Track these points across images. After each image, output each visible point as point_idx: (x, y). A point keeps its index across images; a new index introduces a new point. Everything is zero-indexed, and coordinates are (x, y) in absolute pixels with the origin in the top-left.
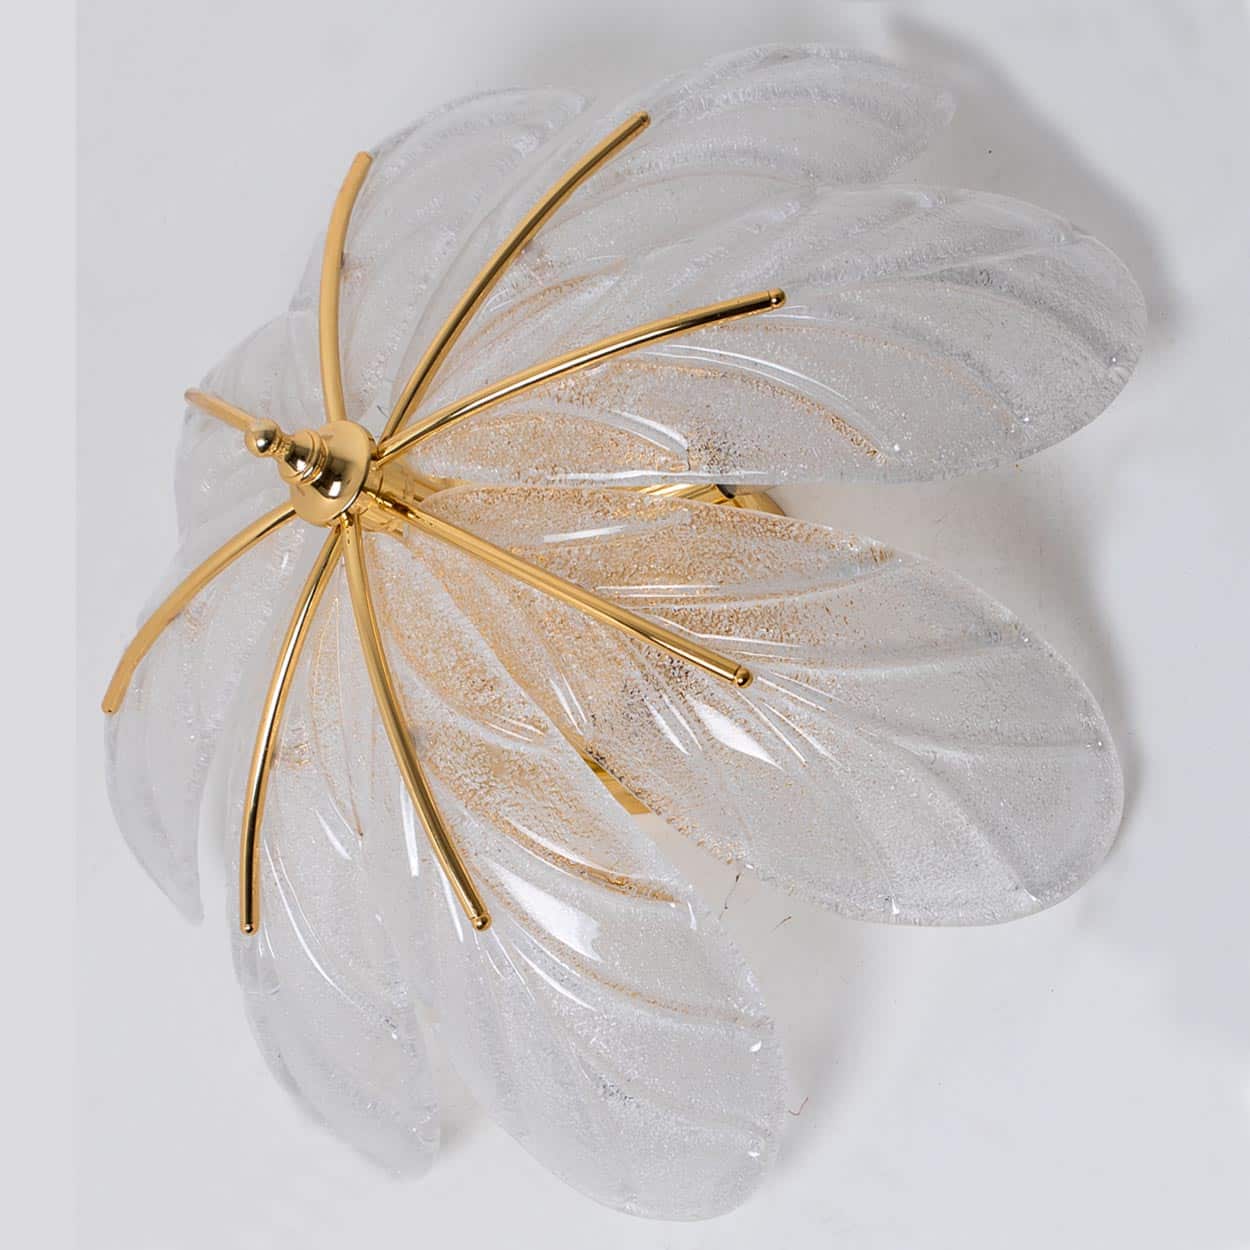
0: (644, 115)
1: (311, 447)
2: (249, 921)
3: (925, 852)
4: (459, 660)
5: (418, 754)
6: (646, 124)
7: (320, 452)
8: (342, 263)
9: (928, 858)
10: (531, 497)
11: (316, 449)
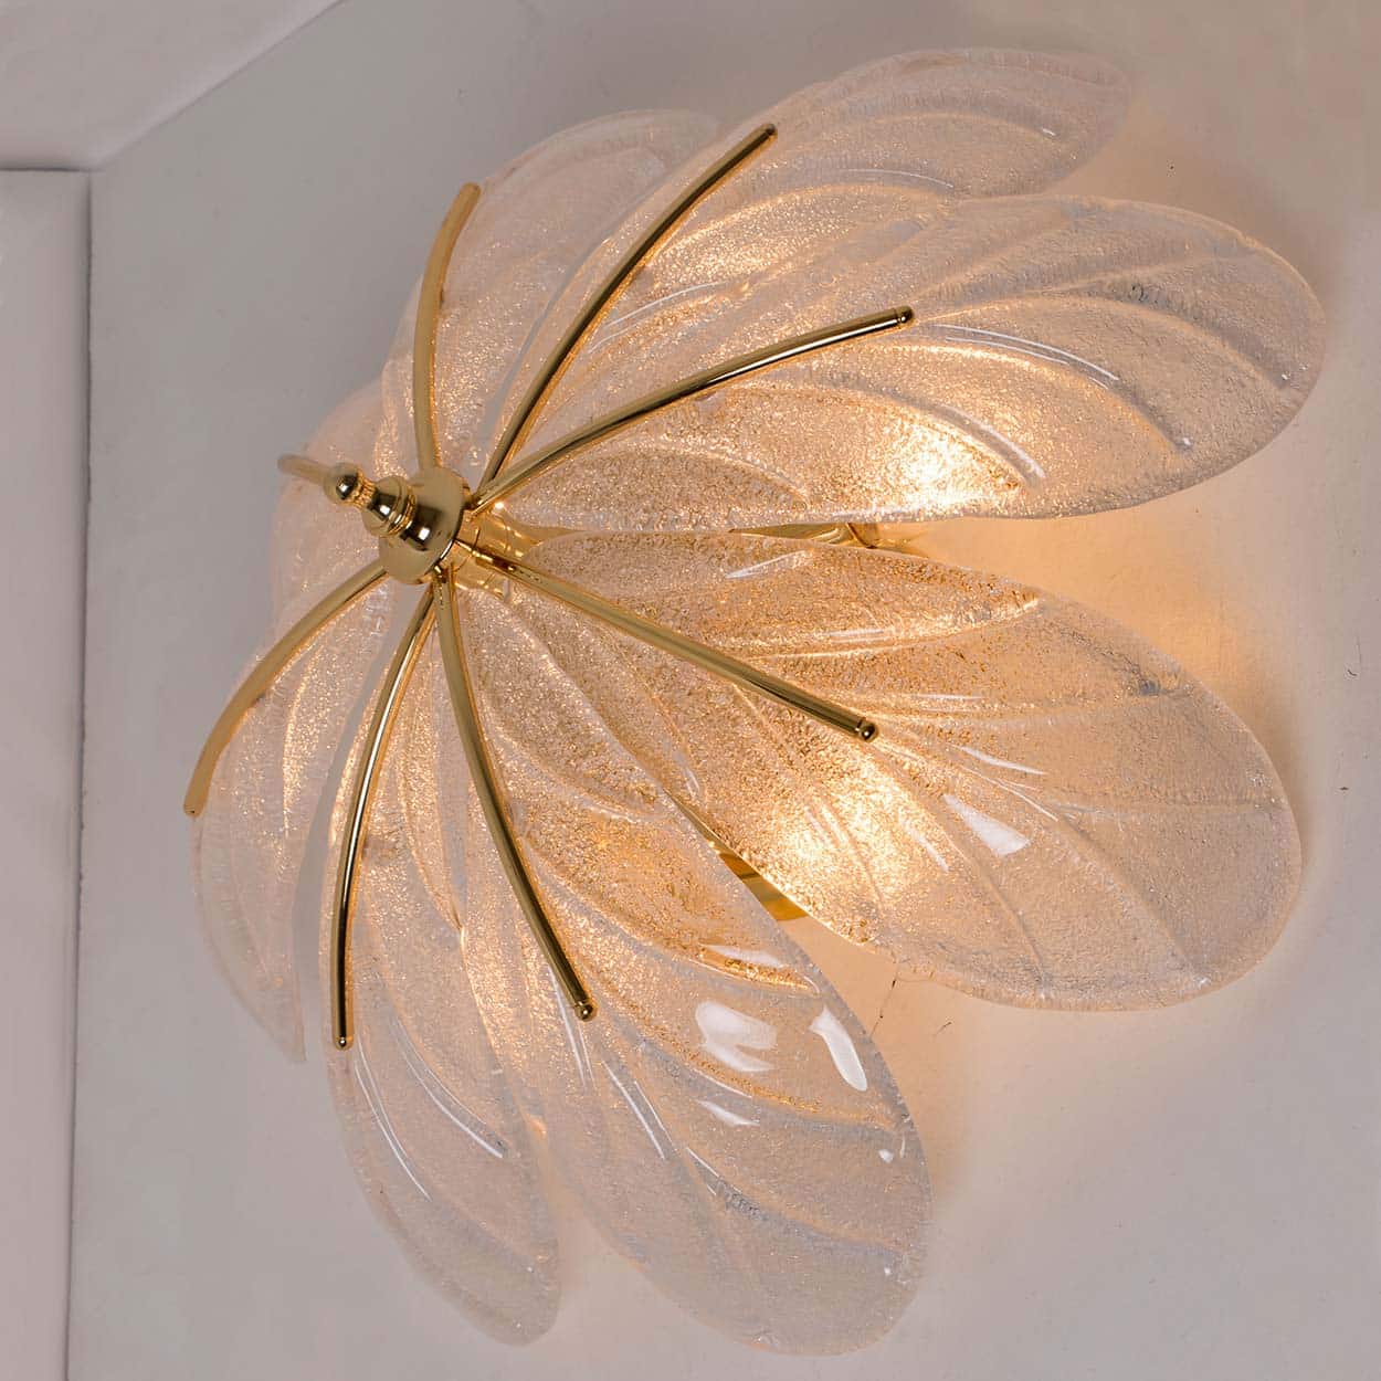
0: (770, 127)
1: (398, 495)
2: (343, 1033)
3: (1076, 924)
4: (561, 724)
5: (516, 829)
6: (772, 137)
7: (407, 500)
8: (442, 300)
9: (1080, 931)
10: (640, 544)
11: (403, 498)
